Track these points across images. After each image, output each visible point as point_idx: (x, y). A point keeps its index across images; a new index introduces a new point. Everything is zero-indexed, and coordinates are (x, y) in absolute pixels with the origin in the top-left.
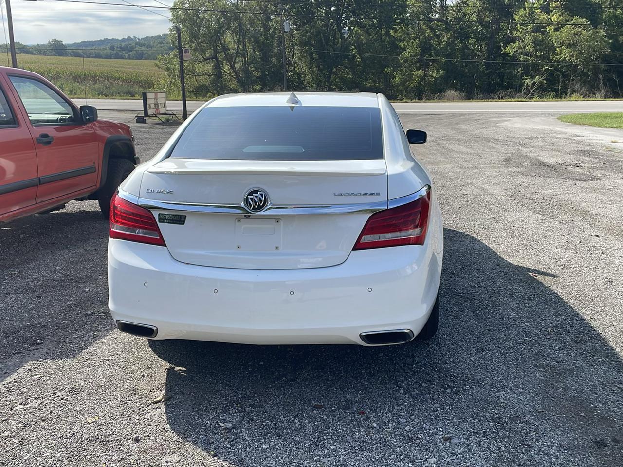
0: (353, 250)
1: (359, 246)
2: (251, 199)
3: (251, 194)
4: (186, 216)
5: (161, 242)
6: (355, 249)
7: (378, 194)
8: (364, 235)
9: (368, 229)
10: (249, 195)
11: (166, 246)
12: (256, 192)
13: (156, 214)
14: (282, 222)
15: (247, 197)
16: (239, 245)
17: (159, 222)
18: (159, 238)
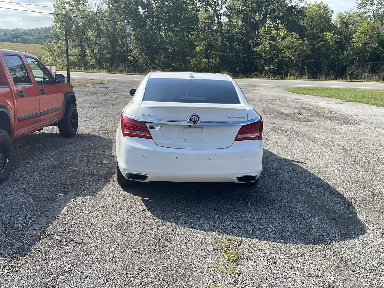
0: (234, 141)
1: (237, 139)
2: (193, 119)
3: (192, 116)
5: (150, 137)
6: (235, 141)
7: (244, 117)
8: (240, 135)
9: (241, 132)
10: (191, 117)
11: (153, 139)
12: (194, 115)
13: (148, 125)
15: (191, 118)
16: (185, 138)
17: (150, 128)
18: (149, 135)
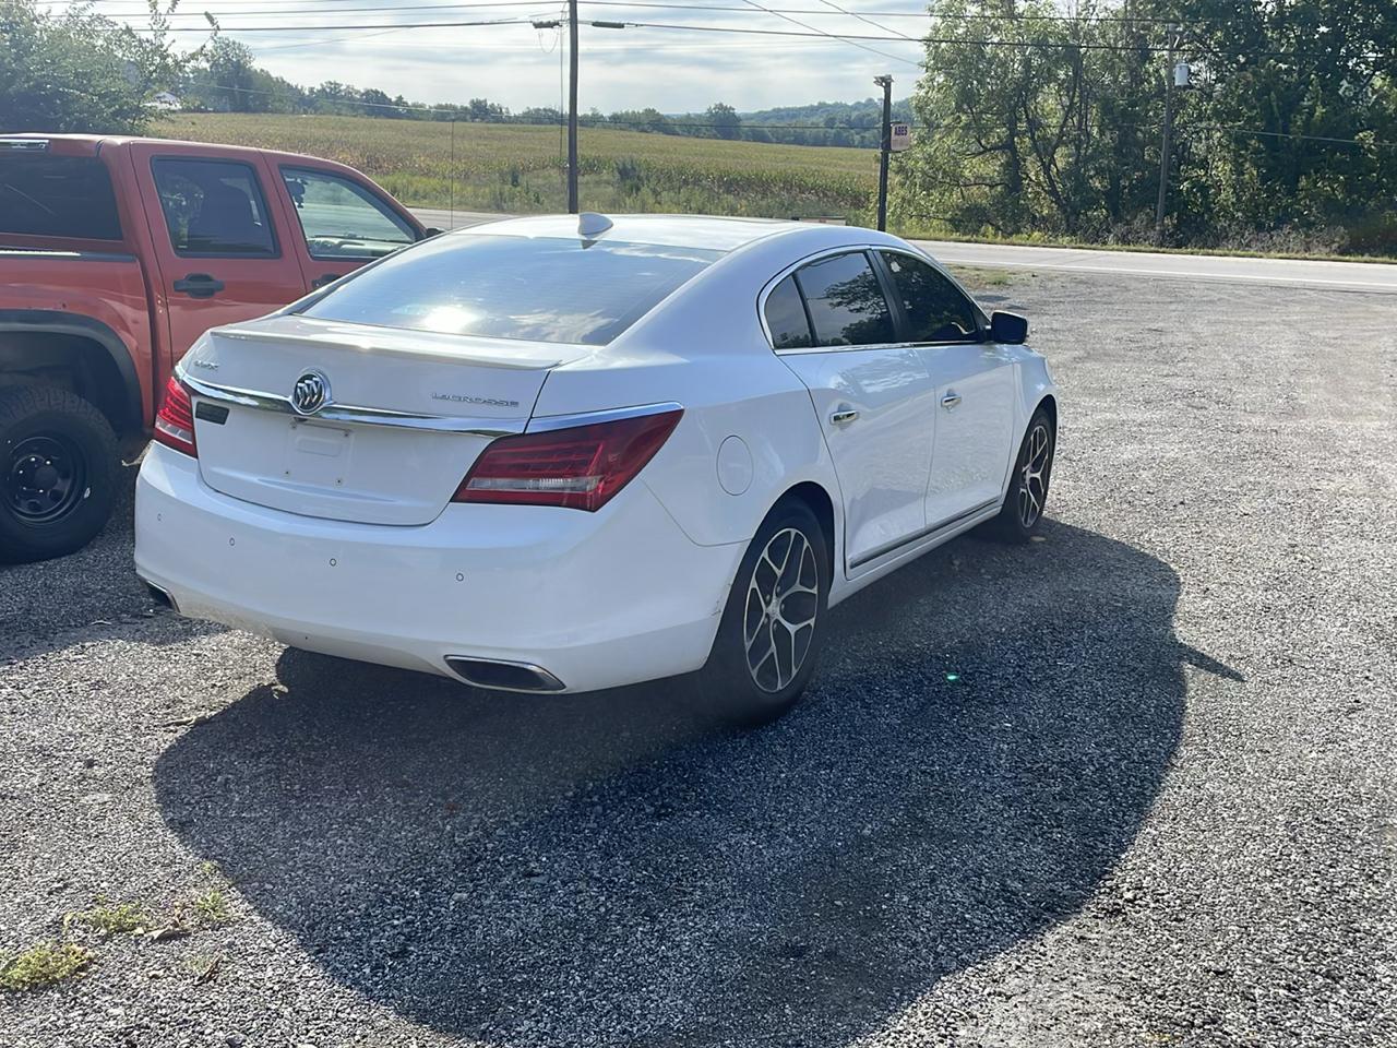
0: (451, 501)
1: (463, 495)
2: (301, 389)
3: (302, 381)
4: (228, 411)
5: (192, 451)
6: (454, 499)
7: (515, 404)
8: (476, 477)
9: (481, 467)
10: (299, 382)
11: (197, 457)
12: (310, 377)
13: (195, 403)
14: (352, 436)
15: (297, 385)
17: (196, 416)
18: (190, 443)
